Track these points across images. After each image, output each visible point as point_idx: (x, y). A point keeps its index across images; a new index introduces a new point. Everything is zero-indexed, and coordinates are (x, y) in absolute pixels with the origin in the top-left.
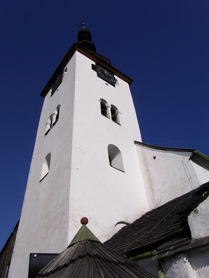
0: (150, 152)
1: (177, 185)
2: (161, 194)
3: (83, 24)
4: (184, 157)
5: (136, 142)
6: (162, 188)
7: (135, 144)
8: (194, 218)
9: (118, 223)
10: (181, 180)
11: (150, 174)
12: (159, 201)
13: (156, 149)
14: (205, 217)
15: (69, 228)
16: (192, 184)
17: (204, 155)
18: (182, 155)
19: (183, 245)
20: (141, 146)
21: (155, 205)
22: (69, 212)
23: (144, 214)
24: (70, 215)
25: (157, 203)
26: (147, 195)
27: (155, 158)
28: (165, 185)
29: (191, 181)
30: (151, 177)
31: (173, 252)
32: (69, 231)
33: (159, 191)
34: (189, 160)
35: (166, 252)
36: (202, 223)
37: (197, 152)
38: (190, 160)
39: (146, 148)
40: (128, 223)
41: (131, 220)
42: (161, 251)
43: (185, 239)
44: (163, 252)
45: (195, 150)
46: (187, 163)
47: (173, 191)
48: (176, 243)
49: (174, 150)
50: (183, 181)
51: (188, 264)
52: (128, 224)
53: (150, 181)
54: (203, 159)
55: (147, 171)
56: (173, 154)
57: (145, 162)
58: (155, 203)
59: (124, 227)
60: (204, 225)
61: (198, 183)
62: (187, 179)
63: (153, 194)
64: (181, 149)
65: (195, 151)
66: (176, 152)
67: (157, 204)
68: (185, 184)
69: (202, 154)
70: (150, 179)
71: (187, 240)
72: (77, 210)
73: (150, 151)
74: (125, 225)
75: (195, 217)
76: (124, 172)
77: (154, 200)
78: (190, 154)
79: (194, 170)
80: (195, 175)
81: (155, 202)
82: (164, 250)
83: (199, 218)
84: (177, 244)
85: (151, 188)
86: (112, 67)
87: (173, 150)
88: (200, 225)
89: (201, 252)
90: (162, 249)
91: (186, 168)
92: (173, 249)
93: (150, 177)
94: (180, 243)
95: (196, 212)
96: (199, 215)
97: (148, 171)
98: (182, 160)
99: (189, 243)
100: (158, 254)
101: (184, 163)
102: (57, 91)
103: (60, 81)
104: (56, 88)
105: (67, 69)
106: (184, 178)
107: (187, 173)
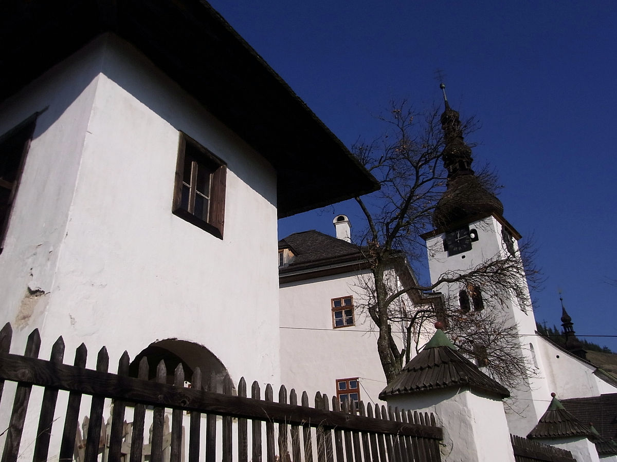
1: (579, 388)
2: (563, 390)
3: (444, 86)
4: (589, 369)
6: (565, 386)
10: (583, 386)
11: (552, 370)
12: (561, 395)
18: (587, 367)
27: (558, 357)
28: (568, 385)
29: (592, 390)
30: (554, 373)
33: (561, 387)
34: (592, 373)
39: (548, 344)
47: (575, 391)
56: (577, 362)
57: (547, 356)
62: (589, 388)
63: (556, 387)
66: (581, 362)
68: (587, 391)
78: (595, 369)
79: (596, 382)
80: (597, 387)
85: (554, 382)
86: (507, 222)
87: (578, 358)
91: (589, 377)
97: (550, 366)
98: (586, 370)
101: (587, 374)
102: (463, 257)
103: (466, 244)
104: (458, 249)
105: (474, 231)
106: (586, 386)
107: (590, 383)
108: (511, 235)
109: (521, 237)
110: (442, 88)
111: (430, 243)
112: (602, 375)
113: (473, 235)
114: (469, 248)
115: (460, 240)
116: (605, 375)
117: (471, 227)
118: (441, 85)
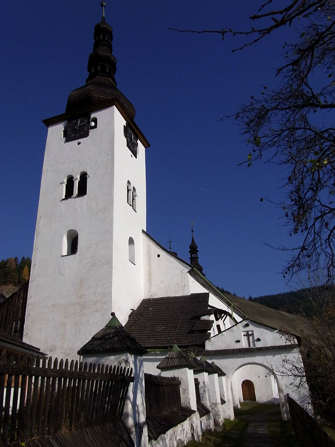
1: (172, 287)
2: (157, 289)
3: (104, 4)
4: (184, 268)
6: (159, 284)
10: (176, 285)
11: (151, 269)
14: (213, 343)
20: (148, 238)
23: (141, 302)
25: (152, 295)
26: (144, 286)
27: (159, 256)
28: (162, 283)
29: (184, 289)
30: (152, 272)
33: (156, 285)
34: (187, 272)
39: (153, 243)
46: (185, 273)
47: (168, 290)
52: (134, 310)
53: (150, 275)
56: (176, 261)
57: (149, 256)
58: (150, 294)
59: (132, 313)
61: (188, 292)
62: (181, 286)
63: (151, 286)
65: (194, 268)
68: (179, 290)
70: (150, 273)
71: (203, 349)
73: (156, 248)
74: (132, 311)
75: (209, 342)
76: (135, 265)
77: (150, 291)
78: (190, 268)
79: (189, 281)
80: (189, 286)
85: (150, 281)
86: (134, 122)
88: (210, 346)
89: (208, 355)
91: (183, 277)
92: (197, 352)
95: (210, 340)
97: (150, 264)
98: (182, 270)
99: (204, 351)
101: (183, 273)
102: (79, 143)
103: (84, 131)
104: (76, 135)
105: (95, 120)
106: (179, 285)
107: (183, 282)
108: (137, 138)
109: (149, 146)
110: (102, 5)
111: (51, 130)
112: (198, 277)
113: (93, 124)
114: (86, 135)
115: (79, 127)
116: (201, 277)
117: (93, 116)
118: (102, 3)
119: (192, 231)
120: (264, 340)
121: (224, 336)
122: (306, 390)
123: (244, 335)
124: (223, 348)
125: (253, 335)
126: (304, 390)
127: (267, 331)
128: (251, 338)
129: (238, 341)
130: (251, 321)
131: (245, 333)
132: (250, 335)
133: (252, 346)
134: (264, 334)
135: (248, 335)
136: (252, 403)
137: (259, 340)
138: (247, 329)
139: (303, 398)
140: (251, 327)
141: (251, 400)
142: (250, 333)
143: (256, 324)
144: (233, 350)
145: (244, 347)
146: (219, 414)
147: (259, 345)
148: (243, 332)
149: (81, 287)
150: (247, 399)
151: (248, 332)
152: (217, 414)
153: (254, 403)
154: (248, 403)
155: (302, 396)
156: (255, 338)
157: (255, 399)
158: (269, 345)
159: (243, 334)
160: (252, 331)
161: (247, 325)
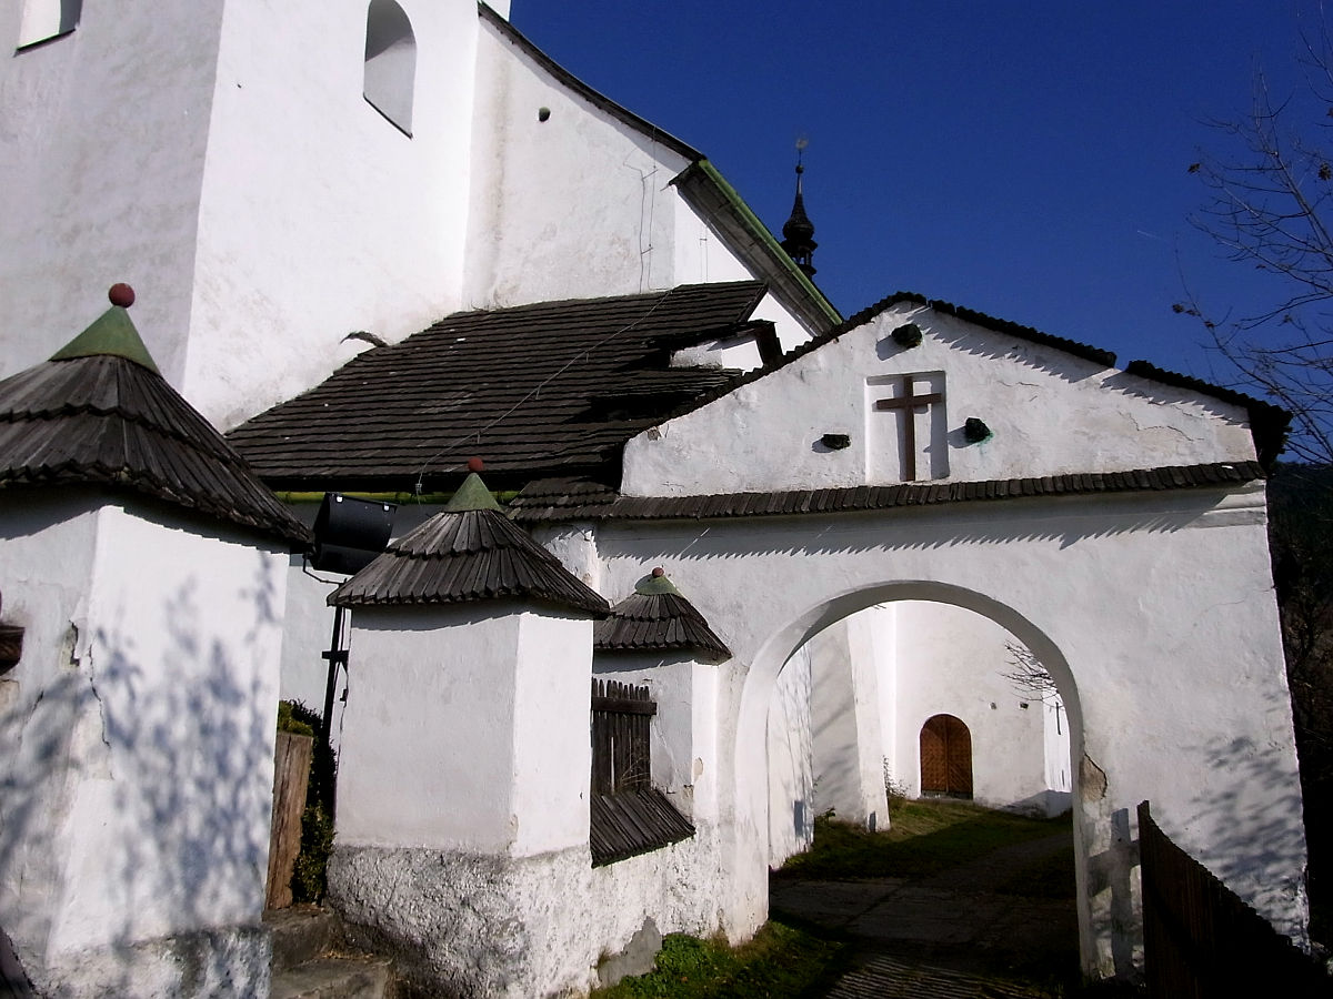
0: (533, 85)
1: (591, 256)
2: (523, 265)
4: (658, 165)
5: (485, 11)
6: (534, 245)
7: (480, 15)
8: (643, 448)
9: (351, 336)
10: (612, 243)
11: (503, 174)
12: (508, 286)
13: (563, 83)
14: (670, 455)
15: (191, 325)
16: (646, 272)
17: (726, 183)
18: (654, 156)
19: (594, 503)
20: (505, 38)
21: (491, 297)
22: (197, 263)
23: (439, 318)
24: (197, 276)
25: (499, 292)
26: (469, 251)
27: (544, 116)
28: (549, 240)
29: (646, 260)
31: (567, 514)
32: (190, 336)
33: (519, 250)
34: (670, 184)
35: (546, 506)
36: (657, 464)
37: (709, 171)
38: (674, 187)
39: (521, 60)
40: (384, 341)
41: (395, 334)
42: (531, 501)
43: (602, 487)
44: (538, 506)
45: (705, 158)
46: (657, 189)
47: (572, 270)
48: (574, 491)
49: (633, 123)
50: (620, 250)
51: (592, 545)
52: (380, 344)
53: (496, 201)
54: (716, 194)
55: (498, 155)
56: (620, 134)
57: (500, 114)
58: (491, 291)
59: (366, 354)
60: (660, 470)
61: (667, 278)
62: (635, 251)
63: (495, 253)
64: (657, 130)
65: (702, 164)
66: (636, 134)
67: (496, 296)
68: (622, 265)
69: (723, 180)
70: (500, 195)
71: (606, 492)
72: (221, 261)
73: (536, 79)
74: (370, 346)
75: (647, 448)
76: (410, 136)
77: (493, 277)
78: (684, 164)
79: (673, 226)
80: (670, 248)
81: (492, 284)
82: (540, 500)
83: (653, 452)
84: (579, 494)
85: (494, 229)
87: (627, 118)
88: (651, 468)
89: (631, 528)
90: (535, 496)
91: (648, 205)
92: (566, 506)
93: (501, 183)
94: (587, 494)
95: (654, 436)
96: (656, 445)
97: (500, 155)
98: (646, 173)
99: (609, 503)
100: (522, 506)
101: (648, 189)
106: (625, 242)
107: (646, 230)
119: (799, 171)
120: (1017, 433)
121: (746, 406)
122: (1279, 791)
123: (882, 405)
124: (730, 486)
125: (937, 399)
126: (1269, 785)
127: (1038, 375)
128: (923, 422)
129: (834, 442)
130: (940, 308)
131: (887, 392)
132: (922, 403)
133: (924, 474)
134: (1022, 392)
135: (904, 403)
136: (954, 805)
137: (975, 432)
138: (906, 362)
139: (1251, 839)
140: (932, 352)
141: (953, 792)
142: (922, 388)
143: (968, 330)
144: (795, 498)
145: (870, 479)
146: (512, 944)
147: (971, 465)
148: (874, 381)
149: (77, 191)
150: (937, 791)
151: (907, 381)
152: (495, 951)
153: (965, 807)
154: (936, 803)
155: (1247, 828)
156: (955, 422)
157: (969, 793)
158: (1044, 466)
159: (871, 394)
160: (938, 377)
161: (905, 338)
